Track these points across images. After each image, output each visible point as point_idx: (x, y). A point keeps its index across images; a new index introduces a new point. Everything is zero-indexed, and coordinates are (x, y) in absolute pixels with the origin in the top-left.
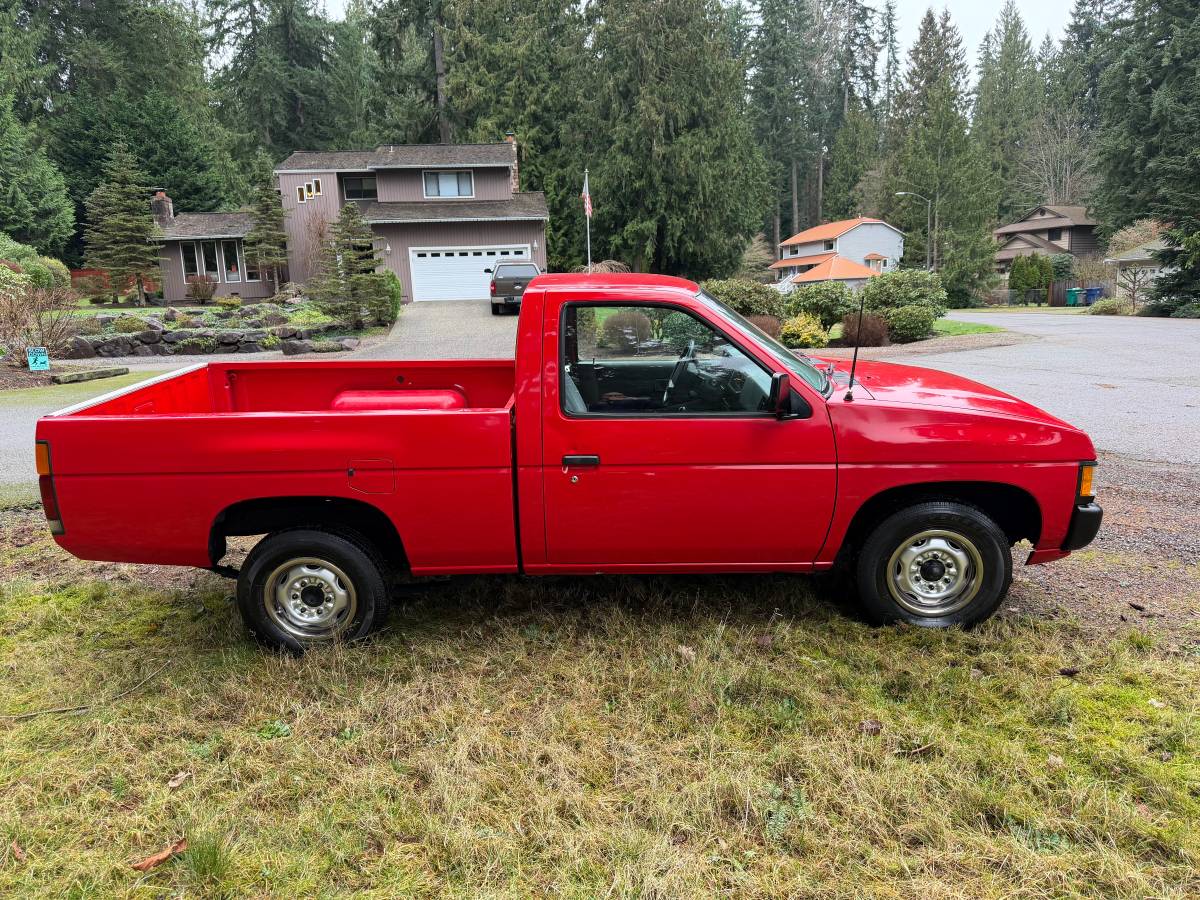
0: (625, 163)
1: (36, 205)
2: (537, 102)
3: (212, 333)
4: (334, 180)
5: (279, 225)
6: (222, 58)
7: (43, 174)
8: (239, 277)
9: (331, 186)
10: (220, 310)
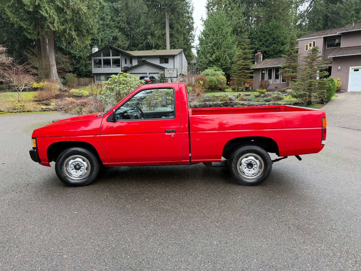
1: (231, 60)
3: (246, 104)
4: (322, 40)
5: (295, 61)
6: (303, 7)
7: (235, 50)
8: (279, 81)
9: (320, 43)
10: (257, 94)
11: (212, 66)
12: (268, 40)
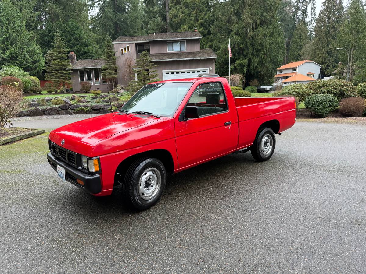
0: (237, 39)
1: (32, 59)
2: (203, 19)
3: (89, 105)
4: (134, 45)
5: (114, 63)
7: (34, 48)
8: (99, 83)
9: (133, 48)
11: (8, 65)
12: (70, 40)
